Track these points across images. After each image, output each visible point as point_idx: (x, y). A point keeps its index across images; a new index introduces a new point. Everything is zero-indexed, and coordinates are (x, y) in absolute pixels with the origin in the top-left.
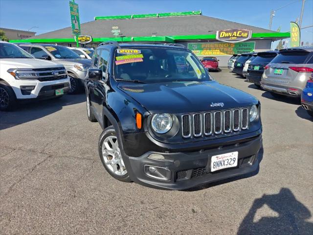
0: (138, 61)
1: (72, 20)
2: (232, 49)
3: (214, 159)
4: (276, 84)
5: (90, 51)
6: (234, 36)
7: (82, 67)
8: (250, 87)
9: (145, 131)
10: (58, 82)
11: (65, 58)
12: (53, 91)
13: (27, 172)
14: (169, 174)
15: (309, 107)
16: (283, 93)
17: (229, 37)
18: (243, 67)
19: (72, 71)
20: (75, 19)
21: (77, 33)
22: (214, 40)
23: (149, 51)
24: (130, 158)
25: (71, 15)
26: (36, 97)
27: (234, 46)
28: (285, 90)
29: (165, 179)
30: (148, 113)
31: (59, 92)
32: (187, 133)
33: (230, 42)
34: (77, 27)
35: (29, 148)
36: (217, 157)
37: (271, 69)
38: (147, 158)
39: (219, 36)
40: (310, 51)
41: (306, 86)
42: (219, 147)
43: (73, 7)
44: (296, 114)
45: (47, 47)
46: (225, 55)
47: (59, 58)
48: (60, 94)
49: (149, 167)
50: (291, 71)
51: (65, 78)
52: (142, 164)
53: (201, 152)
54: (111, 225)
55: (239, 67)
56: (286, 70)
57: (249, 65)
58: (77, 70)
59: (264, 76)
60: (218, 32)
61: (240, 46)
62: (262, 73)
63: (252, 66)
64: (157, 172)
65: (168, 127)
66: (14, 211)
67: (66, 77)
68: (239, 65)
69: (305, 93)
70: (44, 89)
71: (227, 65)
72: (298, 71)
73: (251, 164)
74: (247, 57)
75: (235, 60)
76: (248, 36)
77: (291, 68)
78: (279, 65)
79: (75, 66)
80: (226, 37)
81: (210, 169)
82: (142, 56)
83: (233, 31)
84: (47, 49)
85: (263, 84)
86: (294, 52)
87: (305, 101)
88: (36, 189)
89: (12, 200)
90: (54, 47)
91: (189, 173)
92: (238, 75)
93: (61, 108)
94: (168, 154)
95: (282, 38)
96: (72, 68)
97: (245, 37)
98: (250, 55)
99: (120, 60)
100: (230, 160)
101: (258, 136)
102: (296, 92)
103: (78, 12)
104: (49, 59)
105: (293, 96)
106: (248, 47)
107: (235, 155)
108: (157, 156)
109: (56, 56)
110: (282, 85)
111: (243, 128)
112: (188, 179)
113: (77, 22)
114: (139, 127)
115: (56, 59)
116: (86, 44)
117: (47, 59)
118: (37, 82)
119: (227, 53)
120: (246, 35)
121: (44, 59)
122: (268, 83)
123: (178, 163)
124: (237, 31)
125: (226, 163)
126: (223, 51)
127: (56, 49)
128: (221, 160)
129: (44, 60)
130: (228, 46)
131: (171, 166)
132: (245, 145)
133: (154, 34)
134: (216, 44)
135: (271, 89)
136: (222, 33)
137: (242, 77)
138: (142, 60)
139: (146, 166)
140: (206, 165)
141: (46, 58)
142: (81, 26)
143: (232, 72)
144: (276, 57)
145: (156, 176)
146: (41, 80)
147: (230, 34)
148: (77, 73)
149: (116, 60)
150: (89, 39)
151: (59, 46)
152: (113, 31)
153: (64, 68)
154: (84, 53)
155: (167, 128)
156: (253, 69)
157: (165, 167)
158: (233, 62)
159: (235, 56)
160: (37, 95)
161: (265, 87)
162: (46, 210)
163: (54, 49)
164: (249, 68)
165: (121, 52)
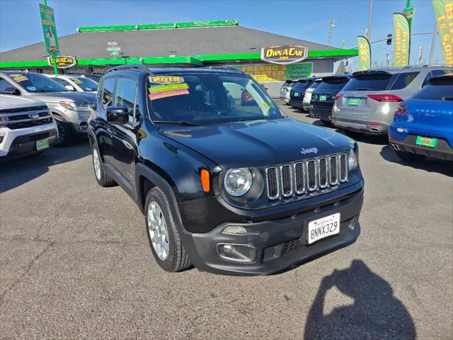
0: (182, 93)
1: (45, 33)
2: (283, 73)
3: (312, 226)
4: (352, 119)
5: (79, 79)
6: (285, 55)
7: (73, 105)
8: (315, 123)
9: (216, 194)
10: (37, 129)
11: (42, 91)
12: (32, 143)
13: (22, 271)
14: (252, 253)
15: (401, 146)
16: (361, 130)
17: (278, 56)
18: (302, 97)
19: (57, 112)
20: (50, 30)
21: (54, 52)
22: (260, 61)
23: (196, 78)
24: (194, 235)
25: (43, 24)
26: (5, 154)
27: (285, 69)
28: (364, 126)
29: (247, 260)
30: (218, 169)
31: (42, 145)
32: (273, 193)
33: (281, 63)
34: (53, 43)
35: (12, 234)
36: (315, 223)
37: (344, 99)
38: (221, 234)
39: (265, 56)
40: (392, 73)
41: (395, 120)
42: (315, 209)
43: (46, 12)
44: (381, 157)
45: (12, 76)
46: (275, 81)
47: (33, 92)
48: (44, 147)
49: (223, 245)
50: (370, 100)
51: (49, 123)
52: (213, 243)
53: (293, 217)
54: (177, 333)
55: (297, 98)
56: (364, 100)
57: (313, 95)
58: (64, 108)
59: (335, 108)
60: (263, 50)
61: (293, 69)
62: (332, 105)
63: (316, 96)
64: (234, 251)
65: (247, 186)
66: (18, 332)
67: (50, 121)
68: (296, 94)
69: (393, 129)
70: (17, 141)
71: (279, 95)
72: (380, 100)
73: (353, 228)
74: (306, 84)
75: (290, 89)
76: (303, 55)
77: (369, 96)
78: (355, 93)
79: (63, 104)
80: (275, 57)
81: (307, 241)
82: (186, 86)
83: (283, 48)
84: (12, 78)
85: (335, 119)
86: (373, 74)
87: (394, 138)
88: (44, 295)
89: (9, 317)
90: (24, 74)
91: (278, 248)
92: (295, 108)
93: (47, 170)
94: (252, 224)
95: (346, 57)
96: (57, 106)
97: (299, 57)
98: (311, 81)
99: (156, 93)
100: (330, 226)
101: (361, 189)
102: (379, 128)
103: (53, 20)
104: (17, 93)
105: (376, 134)
106: (304, 70)
107: (336, 217)
108: (236, 229)
109: (28, 88)
110: (360, 119)
111: (343, 181)
112: (277, 257)
113: (53, 36)
114: (207, 189)
115: (29, 94)
116: (68, 69)
117: (13, 94)
118: (7, 130)
119: (276, 78)
120: (300, 53)
121: (9, 94)
122: (341, 117)
123: (265, 236)
124: (288, 48)
125: (326, 230)
126: (271, 76)
127: (28, 77)
128: (320, 226)
129: (8, 96)
130: (277, 69)
131: (256, 242)
132: (346, 203)
133: (172, 52)
134: (261, 67)
135: (346, 126)
136: (268, 52)
137: (302, 111)
138: (187, 93)
139: (219, 245)
140: (302, 234)
141: (12, 92)
142: (59, 41)
143: (288, 104)
144: (349, 82)
145: (235, 258)
146: (12, 127)
147: (279, 52)
148: (65, 113)
149: (149, 93)
150: (71, 61)
151: (31, 73)
152: (109, 49)
153: (46, 107)
154: (72, 83)
155: (245, 188)
156: (318, 99)
157: (248, 243)
158: (288, 91)
159: (289, 82)
160: (7, 151)
161: (338, 123)
162: (71, 325)
163: (24, 78)
164: (312, 98)
165: (155, 80)
